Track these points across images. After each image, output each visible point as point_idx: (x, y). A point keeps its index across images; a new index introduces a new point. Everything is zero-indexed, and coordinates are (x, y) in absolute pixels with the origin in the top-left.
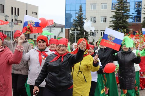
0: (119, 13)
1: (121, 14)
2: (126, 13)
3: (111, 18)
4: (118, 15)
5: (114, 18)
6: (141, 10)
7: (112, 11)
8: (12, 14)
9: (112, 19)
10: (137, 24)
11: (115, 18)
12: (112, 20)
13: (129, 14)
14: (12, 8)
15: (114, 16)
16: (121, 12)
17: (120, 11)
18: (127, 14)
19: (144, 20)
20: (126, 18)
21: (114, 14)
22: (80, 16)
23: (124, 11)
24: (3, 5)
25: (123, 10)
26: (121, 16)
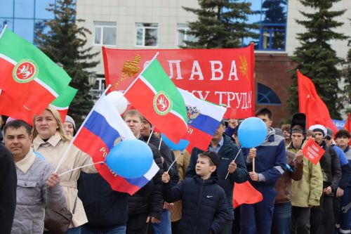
0: (213, 14)
1: (219, 18)
2: (237, 17)
3: (183, 32)
4: (211, 23)
5: (193, 33)
7: (188, 9)
9: (186, 37)
10: (271, 56)
11: (197, 35)
12: (187, 42)
13: (247, 22)
15: (193, 25)
16: (218, 14)
17: (216, 10)
18: (241, 21)
19: (301, 46)
20: (235, 36)
21: (195, 18)
22: (65, 20)
23: (230, 10)
25: (228, 7)
26: (221, 27)
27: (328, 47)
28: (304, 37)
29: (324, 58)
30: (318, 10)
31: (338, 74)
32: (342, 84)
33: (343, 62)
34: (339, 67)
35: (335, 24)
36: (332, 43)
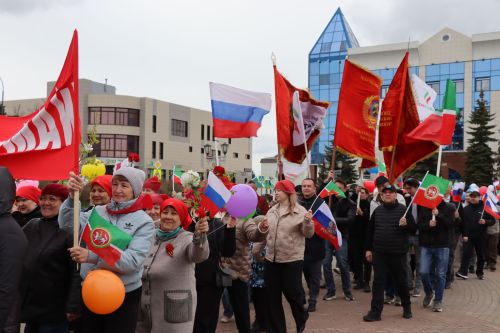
6: (462, 125)
8: (203, 138)
10: (455, 153)
14: (203, 126)
19: (470, 146)
24: (186, 123)
27: (486, 146)
28: (472, 141)
29: (484, 152)
30: (479, 126)
31: (493, 161)
32: (495, 167)
33: (495, 154)
34: (493, 157)
35: (490, 133)
36: (490, 144)
